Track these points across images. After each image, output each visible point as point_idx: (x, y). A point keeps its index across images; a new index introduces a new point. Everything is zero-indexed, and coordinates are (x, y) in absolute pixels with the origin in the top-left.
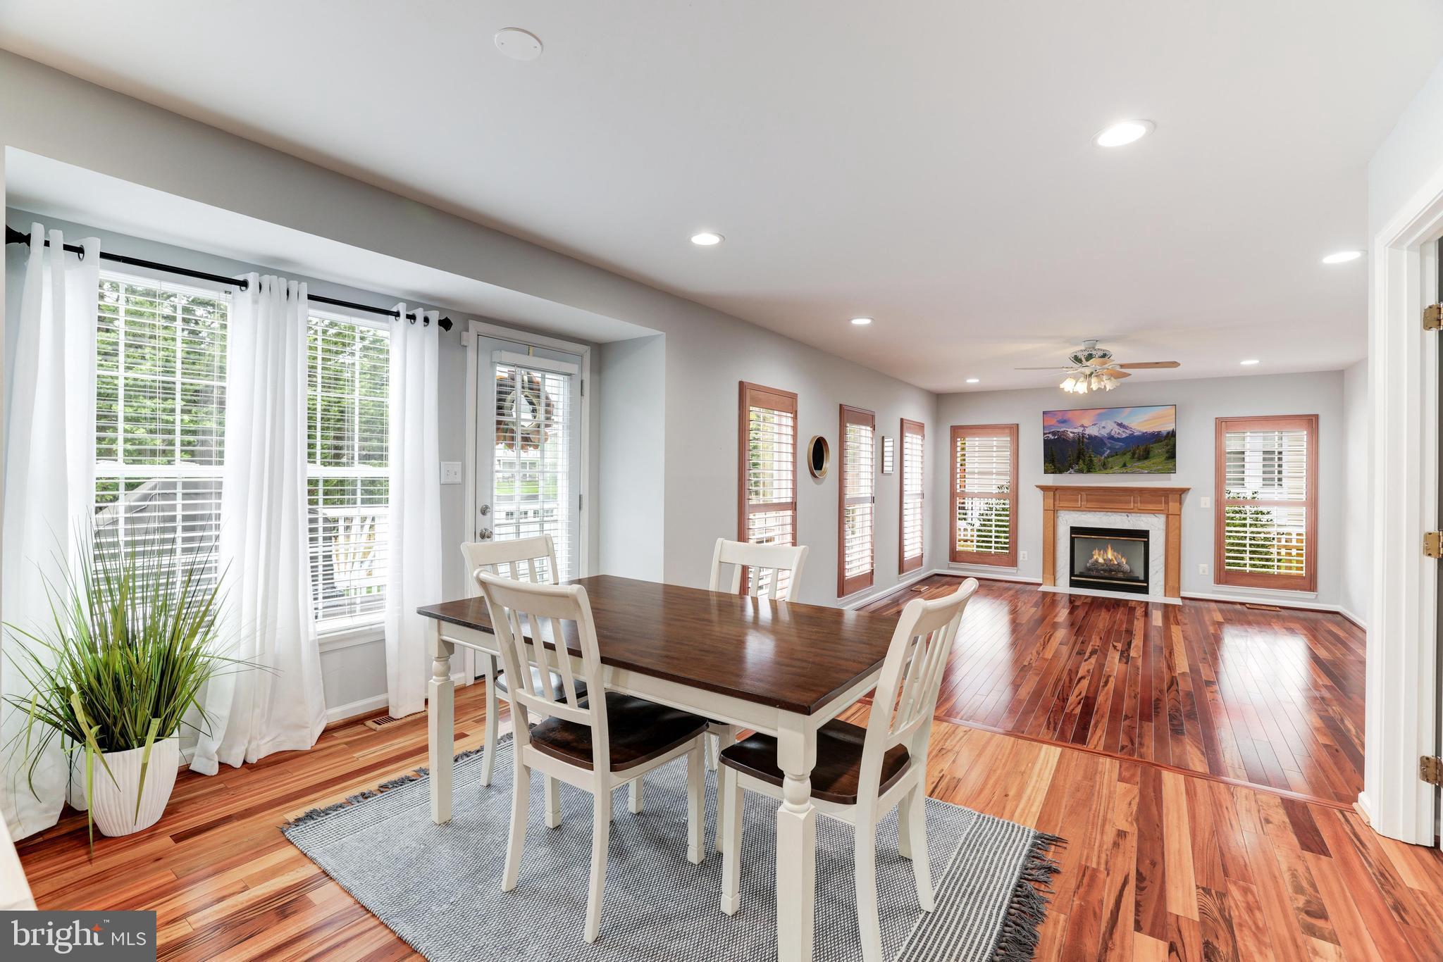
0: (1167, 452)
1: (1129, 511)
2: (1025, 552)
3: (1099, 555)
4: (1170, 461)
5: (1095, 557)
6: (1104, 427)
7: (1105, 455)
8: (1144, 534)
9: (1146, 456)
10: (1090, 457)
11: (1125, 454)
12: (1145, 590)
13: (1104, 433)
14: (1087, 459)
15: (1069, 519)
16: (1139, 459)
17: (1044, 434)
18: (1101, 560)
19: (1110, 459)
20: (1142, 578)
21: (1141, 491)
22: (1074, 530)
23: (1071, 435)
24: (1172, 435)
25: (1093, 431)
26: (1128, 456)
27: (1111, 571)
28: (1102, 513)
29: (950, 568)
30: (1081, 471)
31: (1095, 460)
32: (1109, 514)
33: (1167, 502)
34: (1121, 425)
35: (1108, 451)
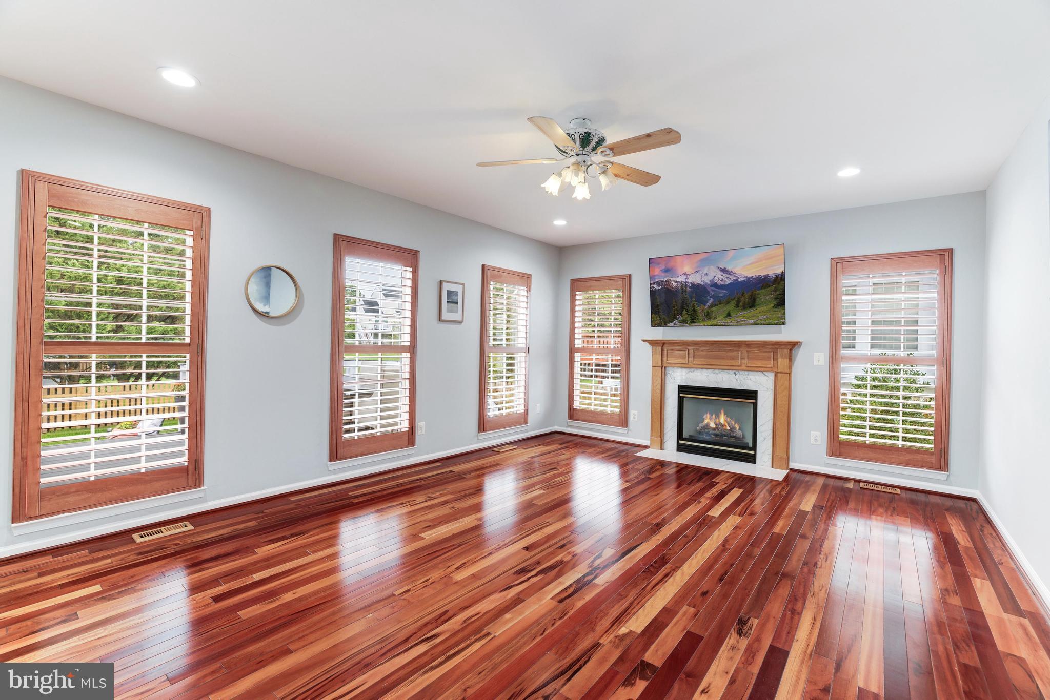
0: (776, 299)
1: (737, 369)
2: (636, 412)
3: (711, 419)
4: (780, 308)
5: (706, 421)
6: (707, 274)
7: (709, 304)
8: (751, 395)
9: (752, 304)
10: (693, 306)
11: (729, 303)
12: (752, 459)
13: (707, 280)
14: (691, 309)
15: (679, 377)
16: (744, 308)
17: (651, 284)
18: (712, 425)
19: (714, 309)
20: (751, 445)
21: (749, 345)
22: (682, 389)
23: (675, 284)
24: (780, 279)
25: (696, 279)
26: (733, 303)
27: (722, 435)
28: (710, 371)
29: (568, 426)
30: (684, 322)
31: (699, 310)
32: (717, 371)
33: (775, 359)
34: (724, 270)
35: (712, 300)
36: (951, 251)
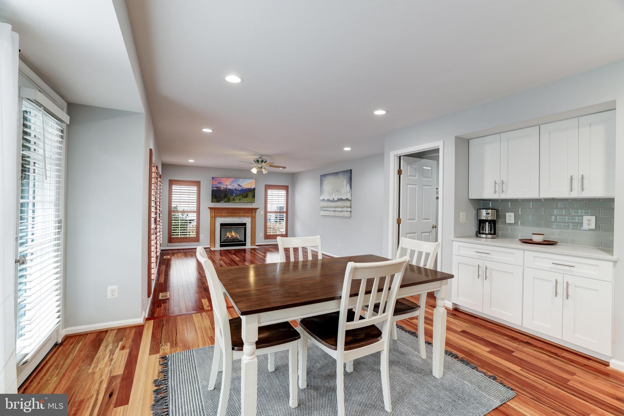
0: (253, 195)
1: (240, 217)
2: (203, 235)
3: (229, 234)
4: (254, 198)
5: (227, 235)
6: (233, 186)
7: (234, 196)
8: (245, 224)
9: (246, 196)
10: (229, 197)
11: (240, 196)
12: (245, 245)
13: (234, 188)
14: (228, 197)
15: (220, 220)
16: (244, 198)
17: (212, 188)
18: (230, 236)
19: (235, 197)
20: (243, 240)
21: (244, 209)
22: (222, 225)
23: (223, 188)
24: (254, 189)
25: (230, 187)
26: (241, 196)
27: (234, 239)
28: (231, 218)
29: (168, 246)
30: (225, 202)
31: (231, 198)
32: (234, 218)
33: (252, 213)
34: (239, 185)
35: (235, 194)
36: (288, 186)
